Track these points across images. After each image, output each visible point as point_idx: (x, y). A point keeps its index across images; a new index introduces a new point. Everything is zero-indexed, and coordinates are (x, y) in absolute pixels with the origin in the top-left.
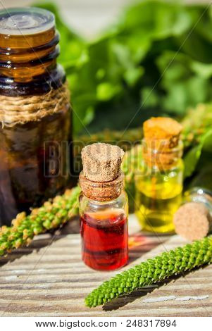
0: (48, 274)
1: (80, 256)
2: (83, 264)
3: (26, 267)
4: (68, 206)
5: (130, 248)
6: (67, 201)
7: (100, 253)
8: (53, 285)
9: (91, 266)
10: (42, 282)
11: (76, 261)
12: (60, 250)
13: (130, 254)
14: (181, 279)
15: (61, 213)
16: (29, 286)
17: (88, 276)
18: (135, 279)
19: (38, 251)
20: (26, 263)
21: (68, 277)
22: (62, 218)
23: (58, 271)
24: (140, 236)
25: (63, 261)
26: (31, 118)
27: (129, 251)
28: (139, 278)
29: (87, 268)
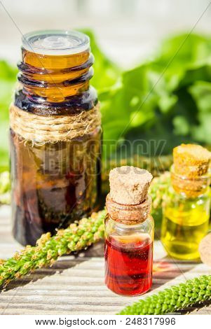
0: (70, 295)
1: (103, 280)
2: (105, 287)
3: (48, 287)
4: (94, 229)
5: (153, 273)
6: (93, 224)
7: (124, 278)
8: (75, 307)
9: (113, 290)
10: (63, 303)
11: (99, 284)
12: (84, 272)
13: (154, 280)
15: (86, 235)
16: (50, 306)
17: (110, 300)
18: (158, 306)
19: (61, 272)
20: (49, 283)
21: (90, 299)
22: (88, 240)
23: (80, 293)
24: (164, 263)
25: (86, 284)
26: (61, 138)
27: (152, 277)
28: (162, 304)
29: (110, 292)
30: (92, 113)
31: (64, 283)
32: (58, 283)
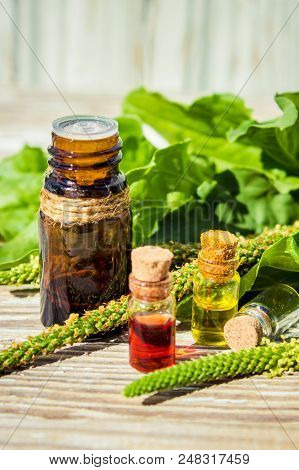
0: (94, 372)
1: (128, 360)
2: (130, 366)
3: (74, 365)
4: (122, 310)
8: (97, 381)
10: (87, 378)
11: (123, 363)
14: (224, 385)
15: (114, 316)
16: (74, 380)
18: (174, 376)
19: (89, 353)
20: (74, 362)
21: (112, 376)
22: (115, 321)
23: (104, 370)
25: (111, 363)
26: (89, 220)
28: (178, 376)
29: (133, 370)
30: (120, 197)
31: (89, 362)
32: (83, 362)
